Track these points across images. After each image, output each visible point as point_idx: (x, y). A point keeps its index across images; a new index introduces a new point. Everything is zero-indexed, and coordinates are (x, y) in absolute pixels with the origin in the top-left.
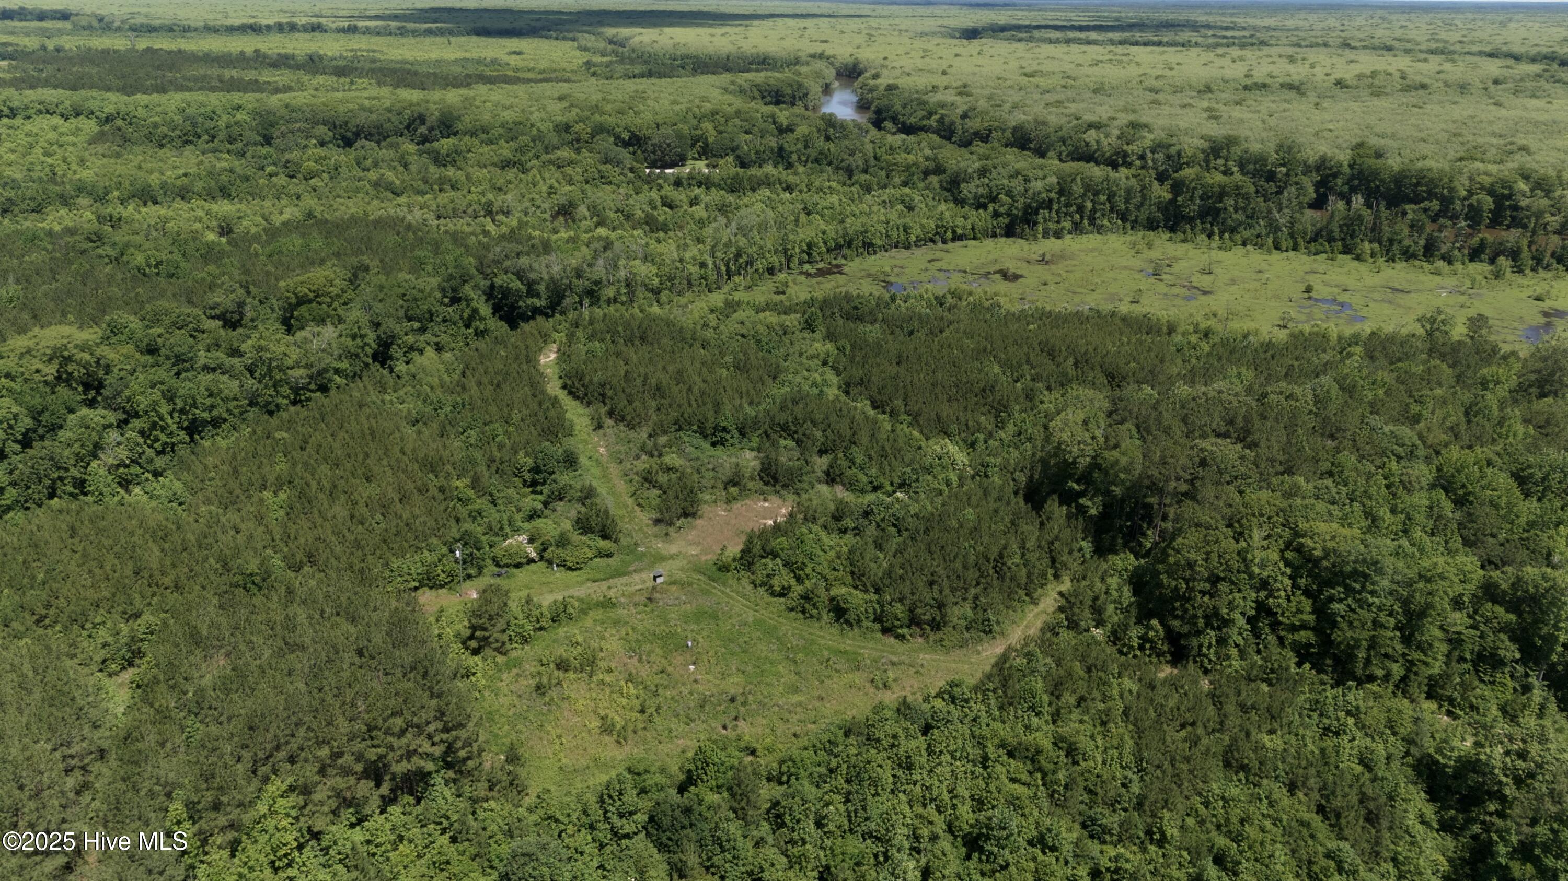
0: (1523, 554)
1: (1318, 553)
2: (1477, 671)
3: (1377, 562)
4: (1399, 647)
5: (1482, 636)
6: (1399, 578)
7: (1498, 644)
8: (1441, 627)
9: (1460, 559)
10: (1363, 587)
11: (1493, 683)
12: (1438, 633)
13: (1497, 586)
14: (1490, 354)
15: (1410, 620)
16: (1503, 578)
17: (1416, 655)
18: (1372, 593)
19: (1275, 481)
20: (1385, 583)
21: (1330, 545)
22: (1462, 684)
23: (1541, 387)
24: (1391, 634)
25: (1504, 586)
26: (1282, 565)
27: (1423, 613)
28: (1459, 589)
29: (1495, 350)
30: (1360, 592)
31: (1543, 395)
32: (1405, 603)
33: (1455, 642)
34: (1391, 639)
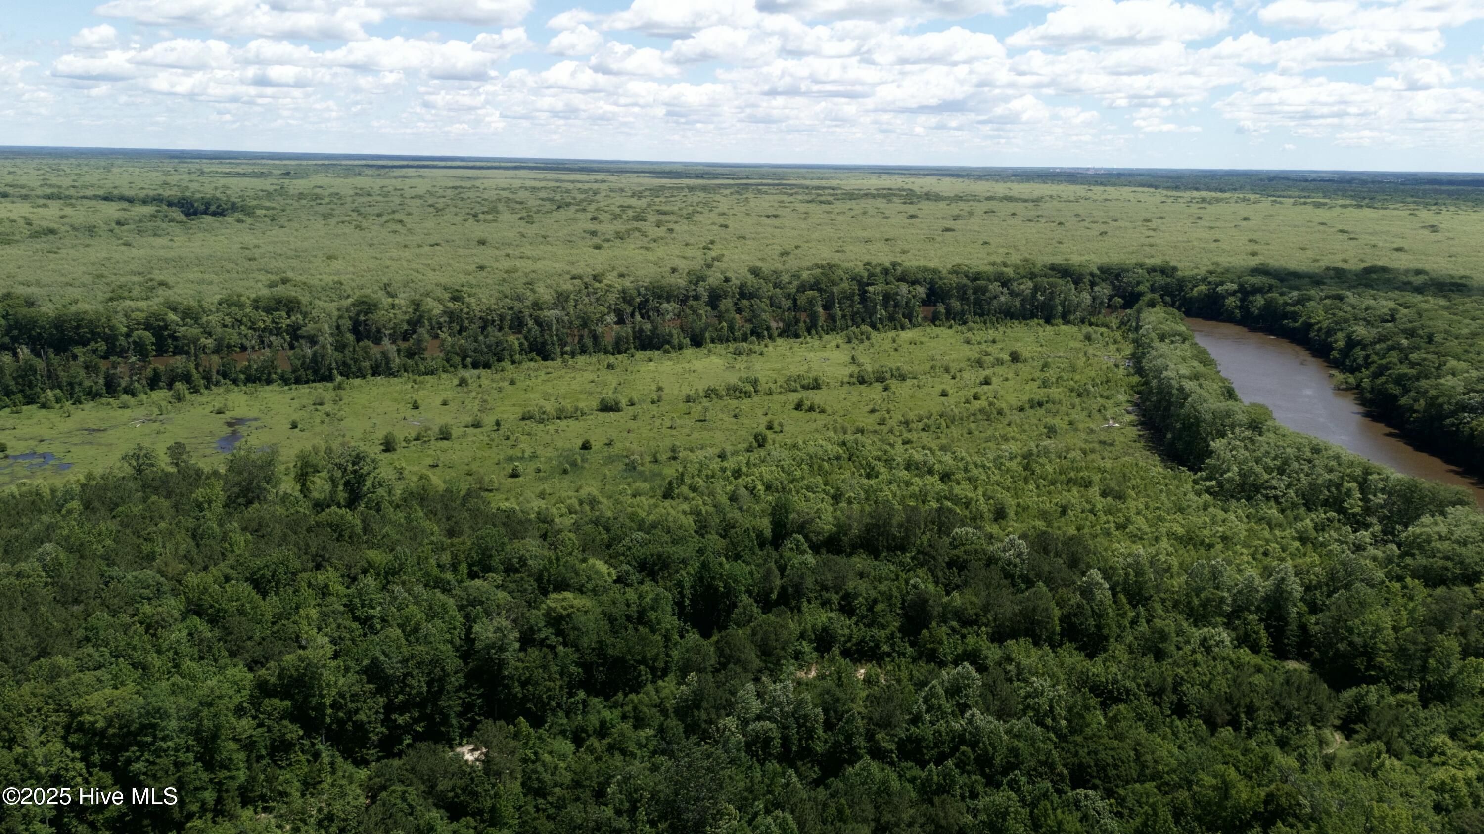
0: (279, 646)
1: (100, 724)
2: (275, 762)
3: (160, 709)
4: (205, 776)
5: (269, 731)
6: (184, 713)
7: (284, 730)
8: (235, 739)
9: (229, 672)
10: (155, 737)
11: (290, 765)
12: (233, 745)
13: (266, 682)
14: (197, 477)
15: (205, 747)
16: (269, 673)
17: (222, 774)
18: (164, 739)
19: (31, 669)
20: (173, 724)
21: (111, 711)
22: (268, 780)
23: (245, 496)
24: (192, 768)
25: (273, 680)
26: (68, 751)
27: (215, 736)
28: (237, 700)
29: (199, 473)
30: (152, 744)
31: (250, 502)
32: (197, 733)
33: (249, 746)
34: (196, 772)
